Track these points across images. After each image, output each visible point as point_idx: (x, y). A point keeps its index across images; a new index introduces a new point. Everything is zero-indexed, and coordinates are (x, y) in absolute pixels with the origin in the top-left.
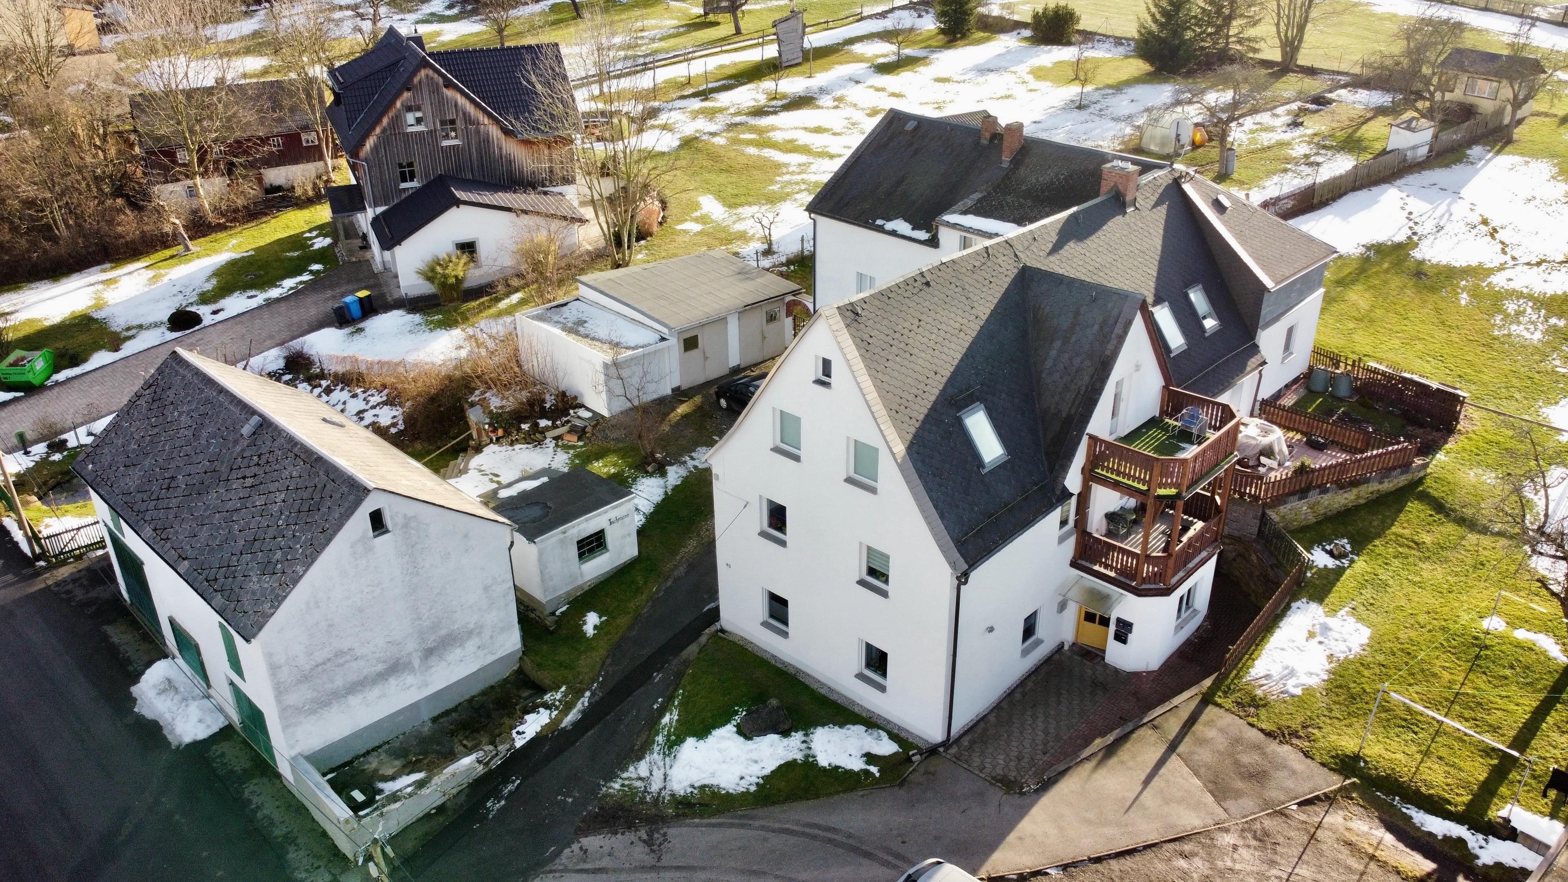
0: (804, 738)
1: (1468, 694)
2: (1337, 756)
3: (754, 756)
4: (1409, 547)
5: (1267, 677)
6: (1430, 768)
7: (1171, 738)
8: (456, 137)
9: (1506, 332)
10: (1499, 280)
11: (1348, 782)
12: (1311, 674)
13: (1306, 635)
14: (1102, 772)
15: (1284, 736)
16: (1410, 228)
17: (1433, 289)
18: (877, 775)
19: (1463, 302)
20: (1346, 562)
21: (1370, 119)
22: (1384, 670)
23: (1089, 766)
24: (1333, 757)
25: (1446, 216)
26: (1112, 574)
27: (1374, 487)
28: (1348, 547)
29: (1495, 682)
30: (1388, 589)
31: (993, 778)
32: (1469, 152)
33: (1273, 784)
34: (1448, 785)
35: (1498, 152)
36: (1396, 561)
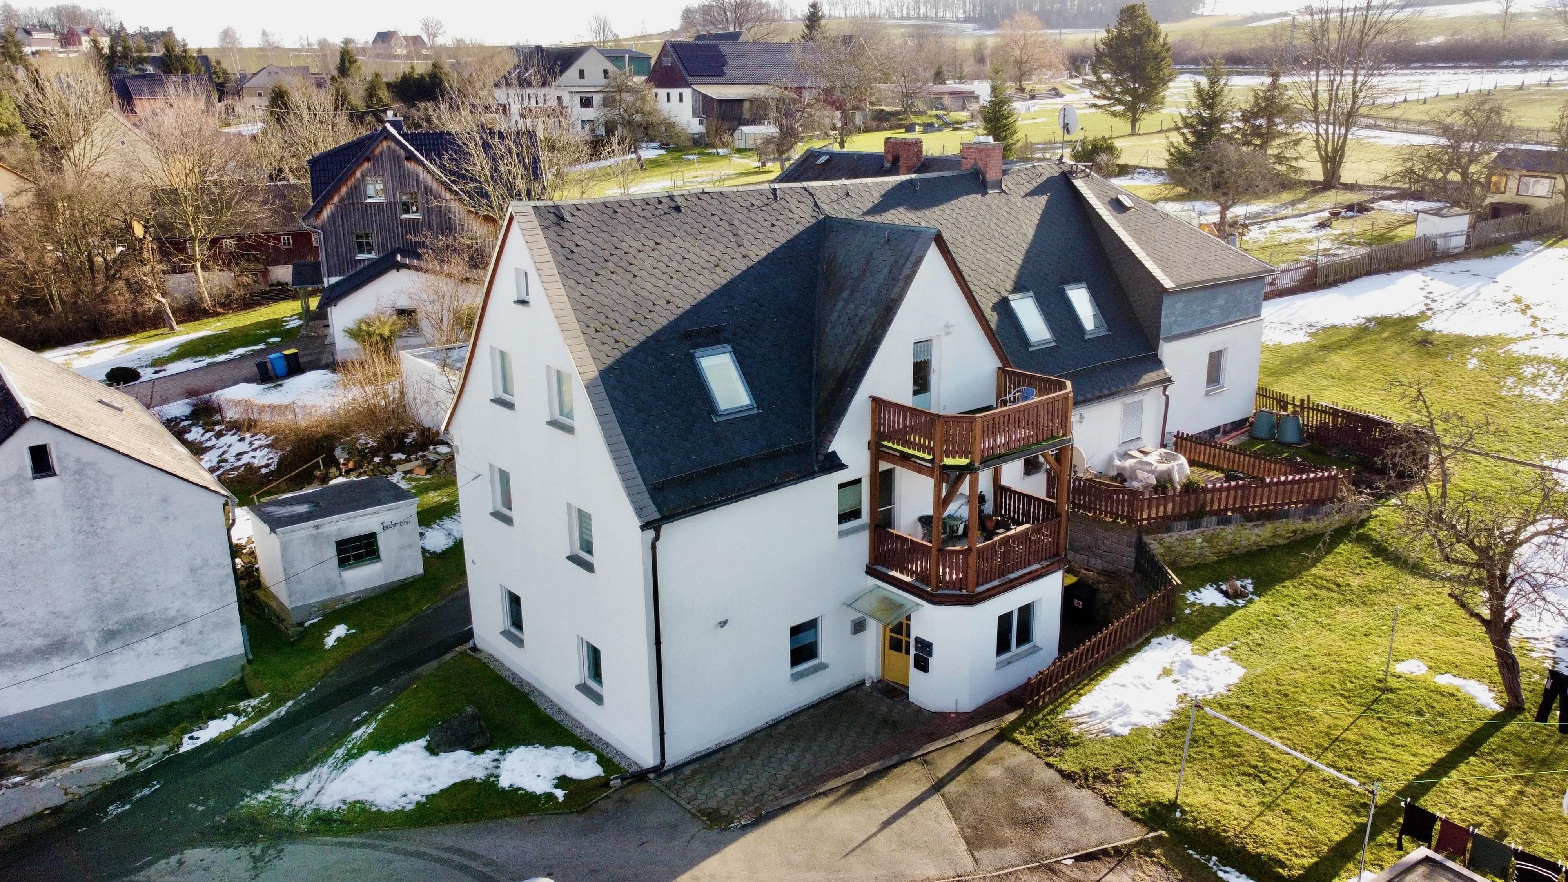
0: (497, 757)
1: (1349, 741)
2: (1148, 804)
3: (430, 772)
4: (1329, 589)
5: (1089, 715)
6: (1268, 823)
7: (941, 775)
8: (416, 212)
9: (1516, 393)
10: (1520, 349)
11: (1152, 834)
12: (1150, 713)
13: (1159, 671)
14: (838, 809)
15: (1086, 779)
16: (1426, 305)
17: (1435, 355)
18: (561, 799)
19: (1470, 366)
20: (1241, 602)
21: (1409, 223)
22: (1246, 712)
23: (823, 802)
24: (1142, 805)
25: (1473, 296)
26: (907, 579)
27: (1296, 524)
28: (1250, 588)
29: (1391, 729)
30: (1286, 631)
31: (700, 811)
32: (1515, 246)
33: (1051, 833)
34: (1286, 843)
35: (1551, 245)
36: (1307, 603)
